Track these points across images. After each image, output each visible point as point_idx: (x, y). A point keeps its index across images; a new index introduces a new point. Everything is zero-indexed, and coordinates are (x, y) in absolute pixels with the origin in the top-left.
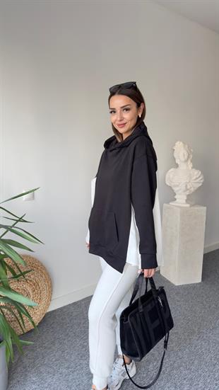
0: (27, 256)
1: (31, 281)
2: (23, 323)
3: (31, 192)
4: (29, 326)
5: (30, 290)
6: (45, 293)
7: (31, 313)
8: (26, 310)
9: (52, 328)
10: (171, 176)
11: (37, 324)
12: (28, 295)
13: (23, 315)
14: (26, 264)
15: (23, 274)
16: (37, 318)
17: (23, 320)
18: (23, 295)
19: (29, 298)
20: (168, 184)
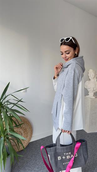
0: (22, 117)
1: (23, 128)
2: (19, 147)
3: (25, 89)
4: (21, 148)
5: (22, 132)
6: (29, 133)
7: (23, 142)
8: (21, 141)
9: (32, 149)
10: (87, 84)
11: (25, 147)
12: (22, 134)
13: (19, 143)
14: (21, 121)
15: (20, 125)
16: (25, 145)
17: (19, 145)
18: (19, 134)
19: (22, 136)
20: (86, 88)
